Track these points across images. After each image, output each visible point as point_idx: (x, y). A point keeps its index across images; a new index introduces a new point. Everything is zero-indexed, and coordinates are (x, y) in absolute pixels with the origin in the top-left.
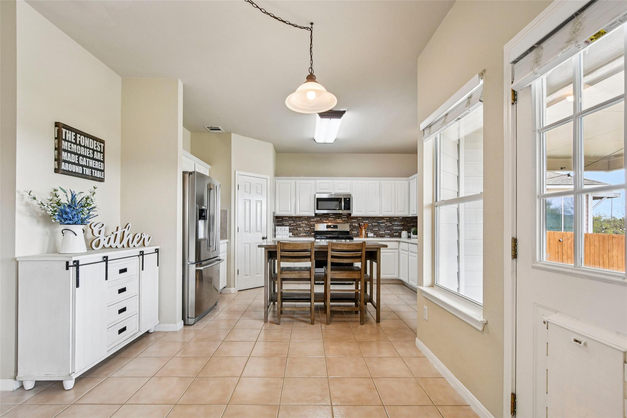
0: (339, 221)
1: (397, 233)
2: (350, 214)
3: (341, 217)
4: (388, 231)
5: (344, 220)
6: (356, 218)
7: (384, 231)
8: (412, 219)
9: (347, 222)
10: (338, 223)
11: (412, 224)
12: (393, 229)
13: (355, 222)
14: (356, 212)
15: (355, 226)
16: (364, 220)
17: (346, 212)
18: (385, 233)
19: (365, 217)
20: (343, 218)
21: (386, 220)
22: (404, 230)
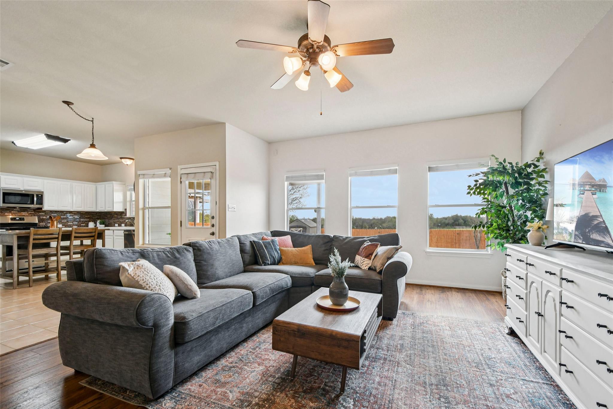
0: (23, 213)
1: (84, 224)
2: (41, 209)
3: (26, 210)
4: (76, 222)
5: (30, 213)
6: (45, 211)
7: (73, 222)
8: (97, 213)
9: (34, 215)
10: (24, 216)
11: (96, 217)
12: (80, 221)
13: (42, 216)
14: (47, 206)
15: (43, 218)
16: (52, 213)
17: (38, 206)
18: (73, 224)
19: (54, 211)
20: (30, 211)
21: (74, 213)
22: (90, 222)
